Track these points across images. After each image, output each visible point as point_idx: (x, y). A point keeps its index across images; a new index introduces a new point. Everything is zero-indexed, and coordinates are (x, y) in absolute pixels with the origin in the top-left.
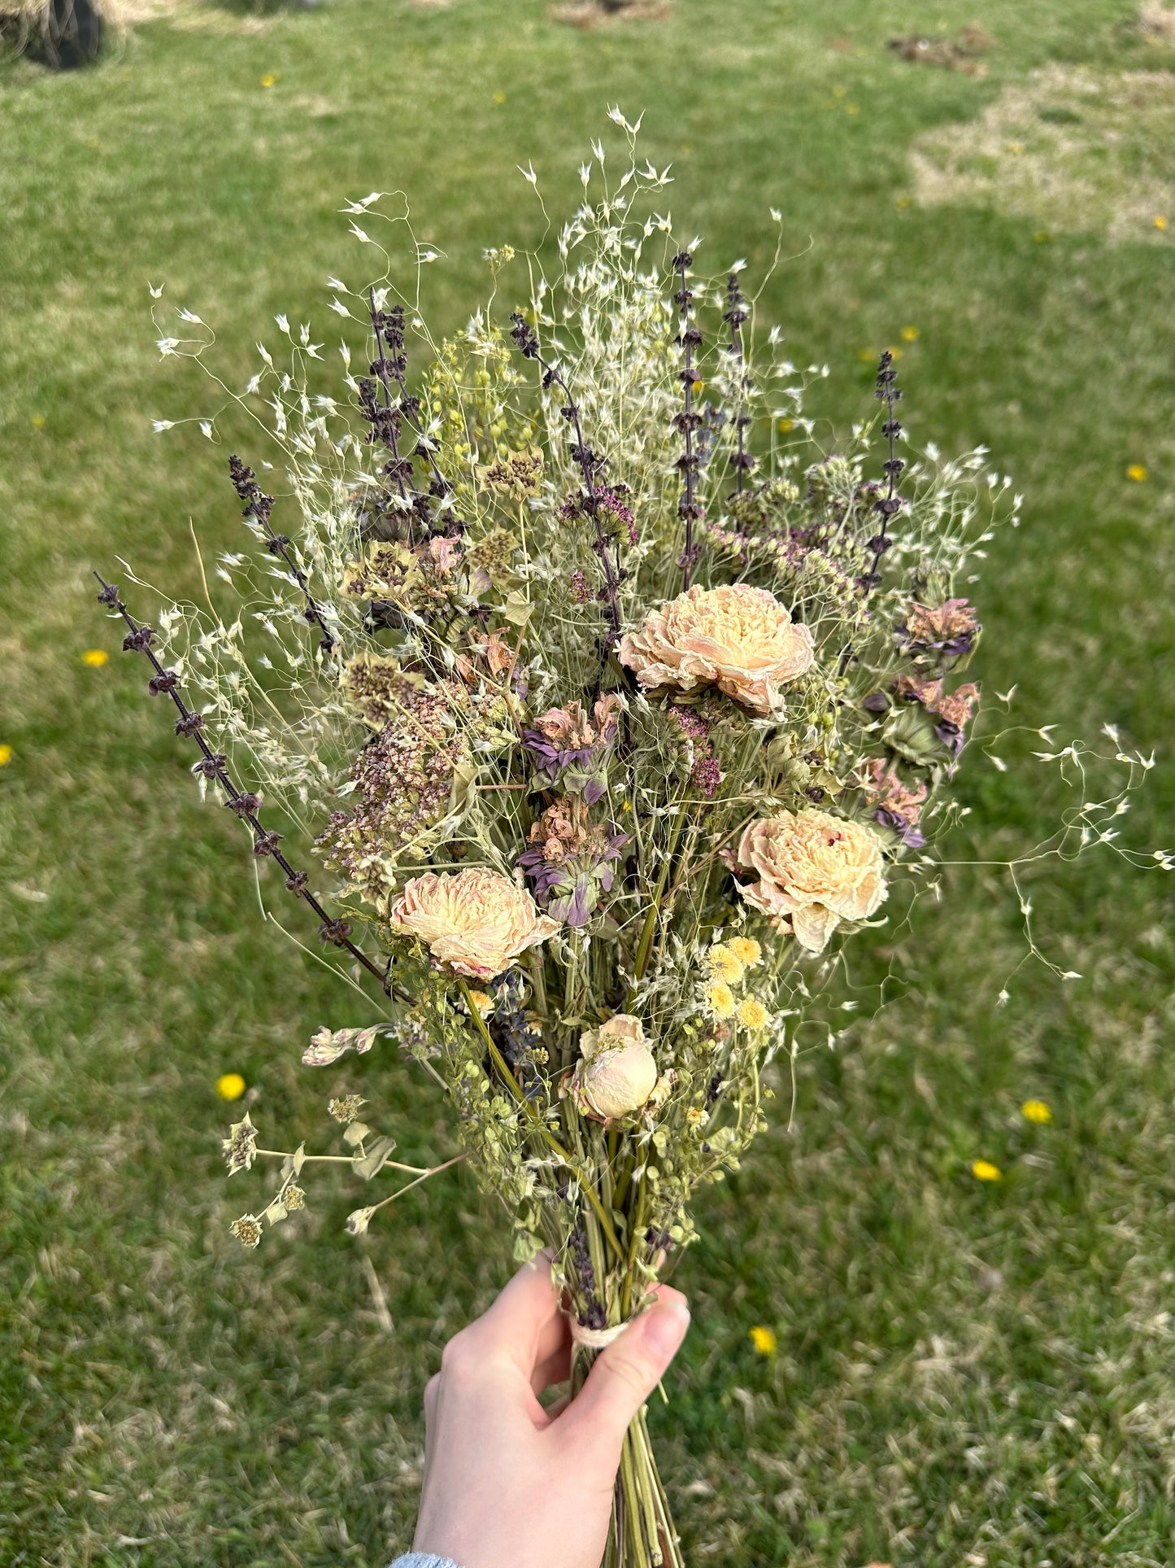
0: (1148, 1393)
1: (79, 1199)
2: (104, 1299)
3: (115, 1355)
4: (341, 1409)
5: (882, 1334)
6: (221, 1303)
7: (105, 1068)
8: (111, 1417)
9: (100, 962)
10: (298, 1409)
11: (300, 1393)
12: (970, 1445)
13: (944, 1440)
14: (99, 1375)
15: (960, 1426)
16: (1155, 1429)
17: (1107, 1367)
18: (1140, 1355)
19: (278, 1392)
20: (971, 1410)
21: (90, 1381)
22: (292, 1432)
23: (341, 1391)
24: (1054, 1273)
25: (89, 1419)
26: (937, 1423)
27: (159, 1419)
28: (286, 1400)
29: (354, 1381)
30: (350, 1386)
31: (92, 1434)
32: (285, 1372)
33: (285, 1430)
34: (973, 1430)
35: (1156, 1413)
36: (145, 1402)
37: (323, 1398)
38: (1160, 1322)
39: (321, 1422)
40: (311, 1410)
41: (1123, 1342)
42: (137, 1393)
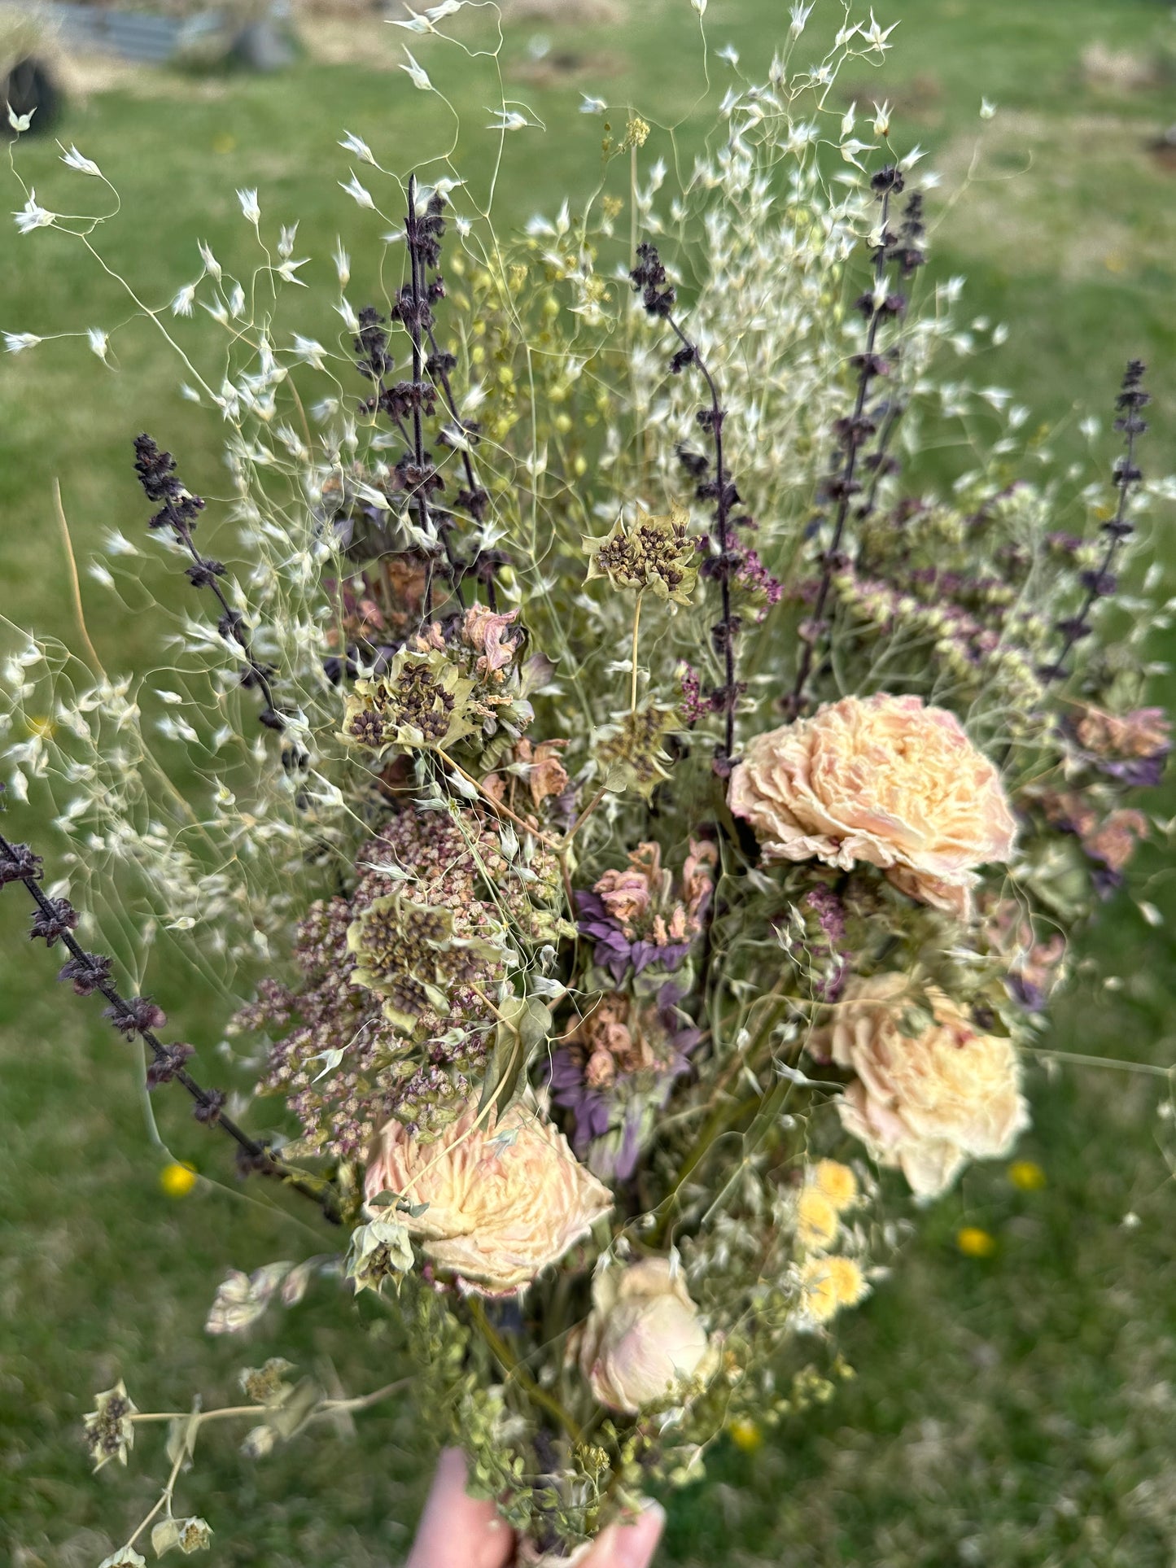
0: (1149, 1471)
1: (22, 1305)
2: (47, 1410)
3: (57, 1471)
4: (298, 1523)
5: (869, 1419)
7: (49, 1161)
8: (56, 1539)
9: (46, 1047)
10: (253, 1525)
11: (257, 1504)
12: (968, 1533)
13: (940, 1530)
14: (44, 1495)
15: (954, 1519)
16: (1158, 1510)
17: (1107, 1445)
18: (1140, 1433)
19: (232, 1505)
20: (966, 1500)
21: (31, 1501)
22: (247, 1549)
23: (299, 1503)
24: (1048, 1348)
25: (29, 1542)
26: (931, 1515)
27: (108, 1541)
28: (240, 1513)
29: (313, 1492)
30: (309, 1497)
31: (35, 1558)
32: (240, 1483)
33: (238, 1546)
34: (969, 1518)
35: (1159, 1492)
36: (91, 1521)
37: (280, 1511)
38: (1159, 1393)
39: (278, 1536)
40: (268, 1524)
41: (1121, 1416)
42: (82, 1511)
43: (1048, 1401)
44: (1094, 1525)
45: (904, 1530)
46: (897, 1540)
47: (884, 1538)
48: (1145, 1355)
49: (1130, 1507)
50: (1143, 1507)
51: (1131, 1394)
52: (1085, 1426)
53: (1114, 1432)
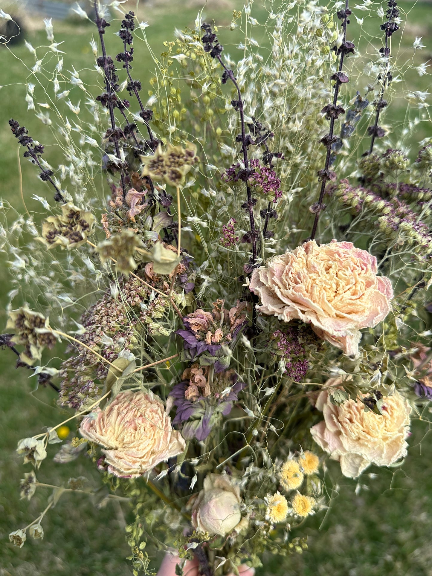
0: (419, 545)
1: (4, 478)
2: (13, 518)
4: (105, 561)
6: (59, 519)
7: (16, 425)
8: (15, 565)
9: (14, 383)
10: (88, 561)
11: (90, 553)
12: (353, 567)
13: (342, 566)
14: (11, 549)
15: (347, 562)
16: (422, 560)
17: (404, 535)
18: (416, 531)
19: (81, 554)
20: (352, 555)
21: (6, 551)
22: (86, 570)
23: (106, 553)
24: (382, 499)
25: (5, 567)
26: (338, 560)
27: (34, 566)
28: (84, 557)
29: (111, 549)
30: (109, 551)
31: (7, 572)
32: (84, 545)
33: (83, 569)
34: (353, 562)
35: (422, 553)
36: (28, 559)
37: (99, 556)
38: (423, 517)
39: (98, 565)
40: (94, 561)
41: (409, 525)
42: (25, 555)
43: (382, 519)
44: (398, 565)
45: (329, 566)
46: (326, 569)
47: (322, 569)
48: (418, 502)
49: (412, 558)
50: (416, 558)
51: (413, 517)
52: (396, 528)
53: (407, 531)
